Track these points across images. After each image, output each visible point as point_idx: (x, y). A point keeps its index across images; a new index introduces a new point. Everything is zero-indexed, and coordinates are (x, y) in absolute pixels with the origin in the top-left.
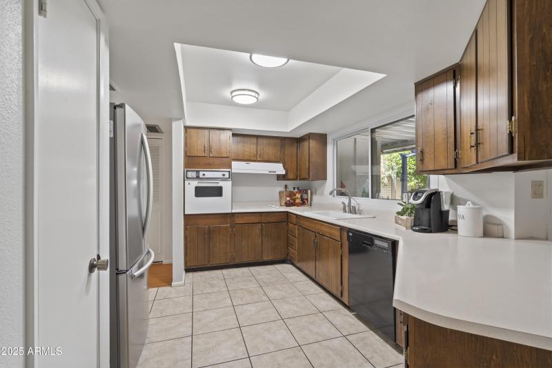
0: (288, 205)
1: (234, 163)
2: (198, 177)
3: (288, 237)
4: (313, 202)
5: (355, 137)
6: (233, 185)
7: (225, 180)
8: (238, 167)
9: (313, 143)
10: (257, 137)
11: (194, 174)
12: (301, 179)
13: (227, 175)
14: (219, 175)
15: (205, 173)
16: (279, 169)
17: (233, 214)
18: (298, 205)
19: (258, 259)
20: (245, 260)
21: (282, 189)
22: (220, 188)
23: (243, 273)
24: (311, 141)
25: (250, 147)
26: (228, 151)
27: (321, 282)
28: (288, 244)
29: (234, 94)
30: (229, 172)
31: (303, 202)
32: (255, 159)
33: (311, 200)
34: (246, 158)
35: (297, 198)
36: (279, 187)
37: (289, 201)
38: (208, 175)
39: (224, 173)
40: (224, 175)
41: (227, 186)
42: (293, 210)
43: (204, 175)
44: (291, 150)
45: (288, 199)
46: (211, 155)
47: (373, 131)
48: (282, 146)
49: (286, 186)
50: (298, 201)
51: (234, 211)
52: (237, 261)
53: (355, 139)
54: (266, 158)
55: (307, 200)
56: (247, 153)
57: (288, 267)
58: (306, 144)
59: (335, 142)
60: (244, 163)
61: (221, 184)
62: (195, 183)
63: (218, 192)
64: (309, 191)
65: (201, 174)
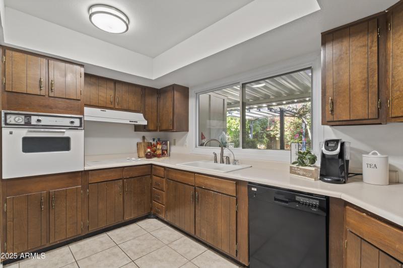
0: (148, 156)
1: (86, 109)
2: (28, 124)
3: (151, 191)
4: (171, 153)
5: (209, 93)
6: (85, 136)
7: (75, 128)
8: (90, 114)
9: (177, 95)
10: (116, 82)
11: (21, 120)
12: (161, 131)
13: (77, 123)
14: (66, 122)
15: (40, 118)
16: (140, 119)
17: (86, 172)
18: (158, 156)
19: (121, 221)
20: (103, 225)
21: (140, 140)
22: (68, 139)
23: (102, 243)
24: (175, 92)
25: (106, 93)
26: (79, 93)
27: (203, 239)
28: (153, 197)
29: (94, 10)
30: (80, 119)
31: (164, 153)
32: (112, 106)
33: (170, 150)
34: (102, 104)
35: (159, 149)
36: (137, 138)
37: (150, 152)
38: (45, 121)
39: (72, 120)
40: (72, 122)
41: (77, 137)
42: (154, 161)
43: (39, 121)
44: (151, 101)
45: (149, 150)
46: (51, 94)
47: (244, 86)
48: (143, 96)
49: (144, 138)
50: (159, 152)
51: (87, 168)
52: (91, 230)
53: (210, 95)
54: (125, 107)
55: (167, 150)
56: (102, 99)
57: (153, 222)
58: (170, 95)
59: (197, 95)
60: (99, 110)
61: (68, 134)
62: (25, 132)
63: (63, 144)
64: (168, 142)
65: (34, 120)
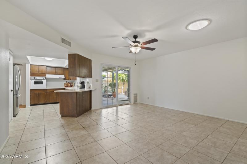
0: (66, 87)
2: (35, 79)
6: (46, 81)
7: (44, 79)
8: (48, 76)
10: (56, 67)
11: (33, 78)
13: (45, 78)
14: (42, 78)
17: (47, 89)
18: (69, 87)
19: (55, 102)
20: (51, 102)
21: (65, 83)
25: (53, 70)
26: (45, 72)
32: (55, 74)
33: (74, 86)
35: (69, 85)
38: (38, 78)
41: (44, 82)
45: (66, 85)
46: (39, 73)
48: (64, 70)
49: (67, 82)
56: (52, 72)
61: (42, 81)
62: (34, 80)
63: (42, 83)
64: (73, 83)
65: (36, 78)
